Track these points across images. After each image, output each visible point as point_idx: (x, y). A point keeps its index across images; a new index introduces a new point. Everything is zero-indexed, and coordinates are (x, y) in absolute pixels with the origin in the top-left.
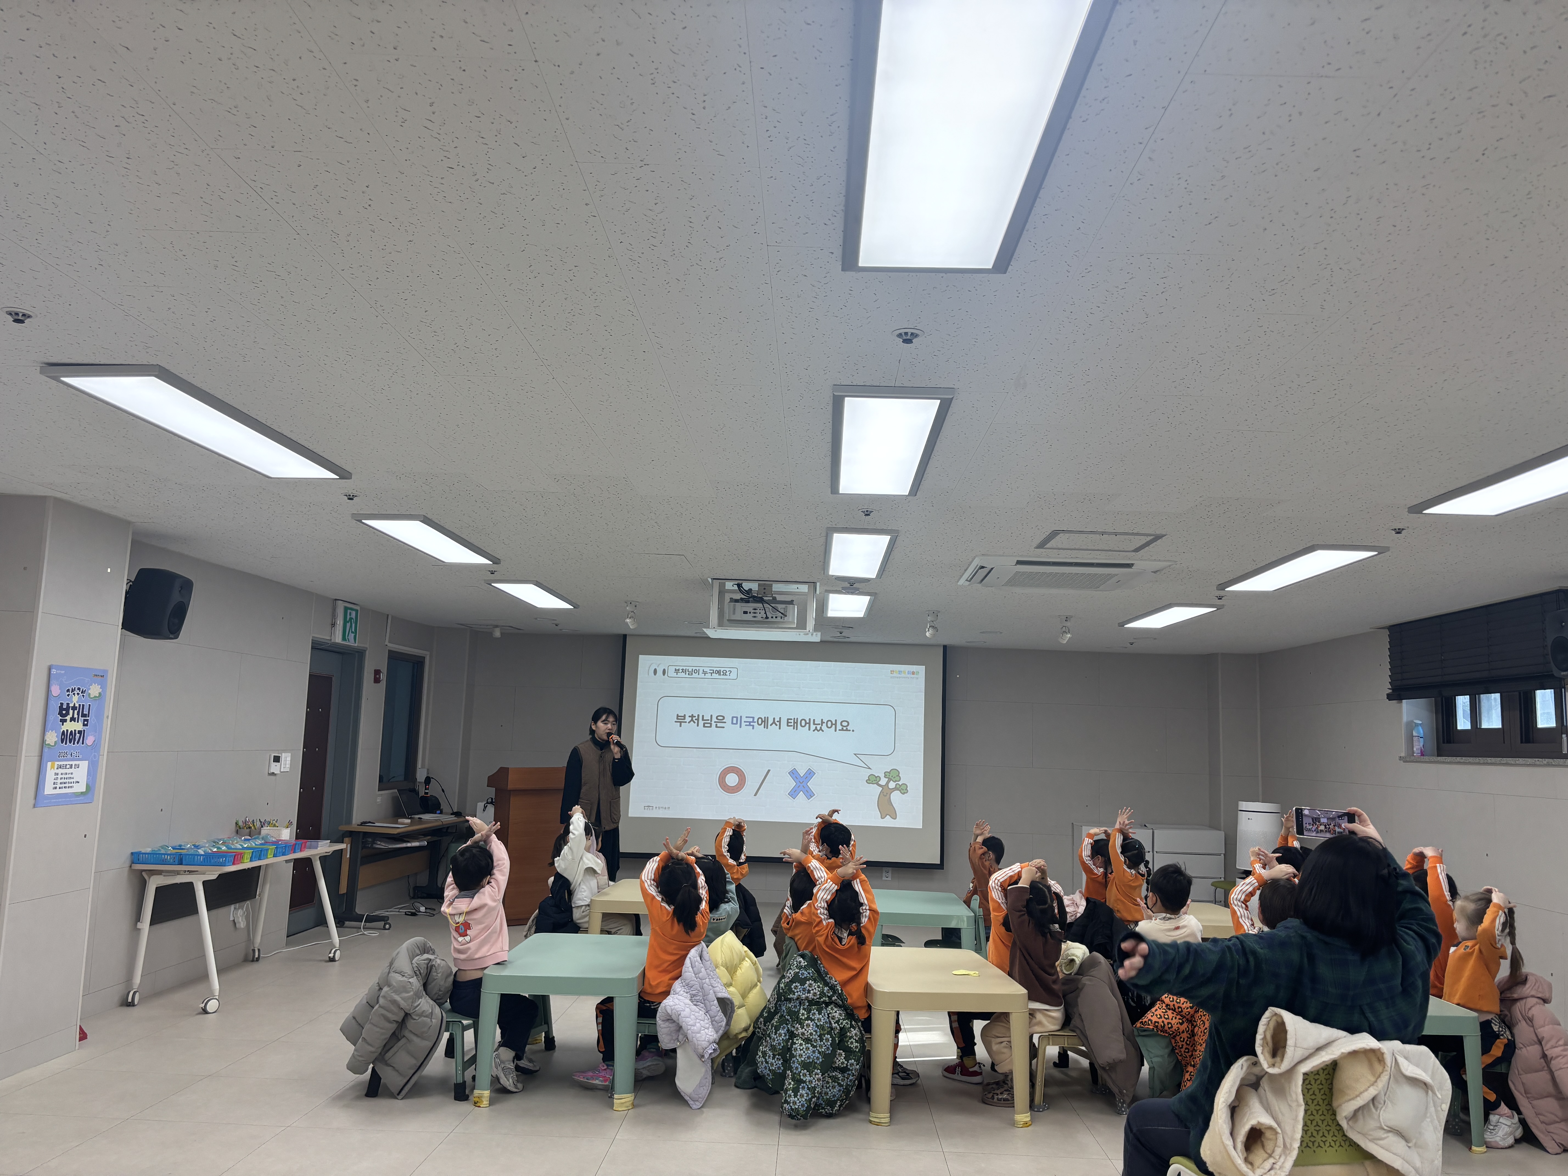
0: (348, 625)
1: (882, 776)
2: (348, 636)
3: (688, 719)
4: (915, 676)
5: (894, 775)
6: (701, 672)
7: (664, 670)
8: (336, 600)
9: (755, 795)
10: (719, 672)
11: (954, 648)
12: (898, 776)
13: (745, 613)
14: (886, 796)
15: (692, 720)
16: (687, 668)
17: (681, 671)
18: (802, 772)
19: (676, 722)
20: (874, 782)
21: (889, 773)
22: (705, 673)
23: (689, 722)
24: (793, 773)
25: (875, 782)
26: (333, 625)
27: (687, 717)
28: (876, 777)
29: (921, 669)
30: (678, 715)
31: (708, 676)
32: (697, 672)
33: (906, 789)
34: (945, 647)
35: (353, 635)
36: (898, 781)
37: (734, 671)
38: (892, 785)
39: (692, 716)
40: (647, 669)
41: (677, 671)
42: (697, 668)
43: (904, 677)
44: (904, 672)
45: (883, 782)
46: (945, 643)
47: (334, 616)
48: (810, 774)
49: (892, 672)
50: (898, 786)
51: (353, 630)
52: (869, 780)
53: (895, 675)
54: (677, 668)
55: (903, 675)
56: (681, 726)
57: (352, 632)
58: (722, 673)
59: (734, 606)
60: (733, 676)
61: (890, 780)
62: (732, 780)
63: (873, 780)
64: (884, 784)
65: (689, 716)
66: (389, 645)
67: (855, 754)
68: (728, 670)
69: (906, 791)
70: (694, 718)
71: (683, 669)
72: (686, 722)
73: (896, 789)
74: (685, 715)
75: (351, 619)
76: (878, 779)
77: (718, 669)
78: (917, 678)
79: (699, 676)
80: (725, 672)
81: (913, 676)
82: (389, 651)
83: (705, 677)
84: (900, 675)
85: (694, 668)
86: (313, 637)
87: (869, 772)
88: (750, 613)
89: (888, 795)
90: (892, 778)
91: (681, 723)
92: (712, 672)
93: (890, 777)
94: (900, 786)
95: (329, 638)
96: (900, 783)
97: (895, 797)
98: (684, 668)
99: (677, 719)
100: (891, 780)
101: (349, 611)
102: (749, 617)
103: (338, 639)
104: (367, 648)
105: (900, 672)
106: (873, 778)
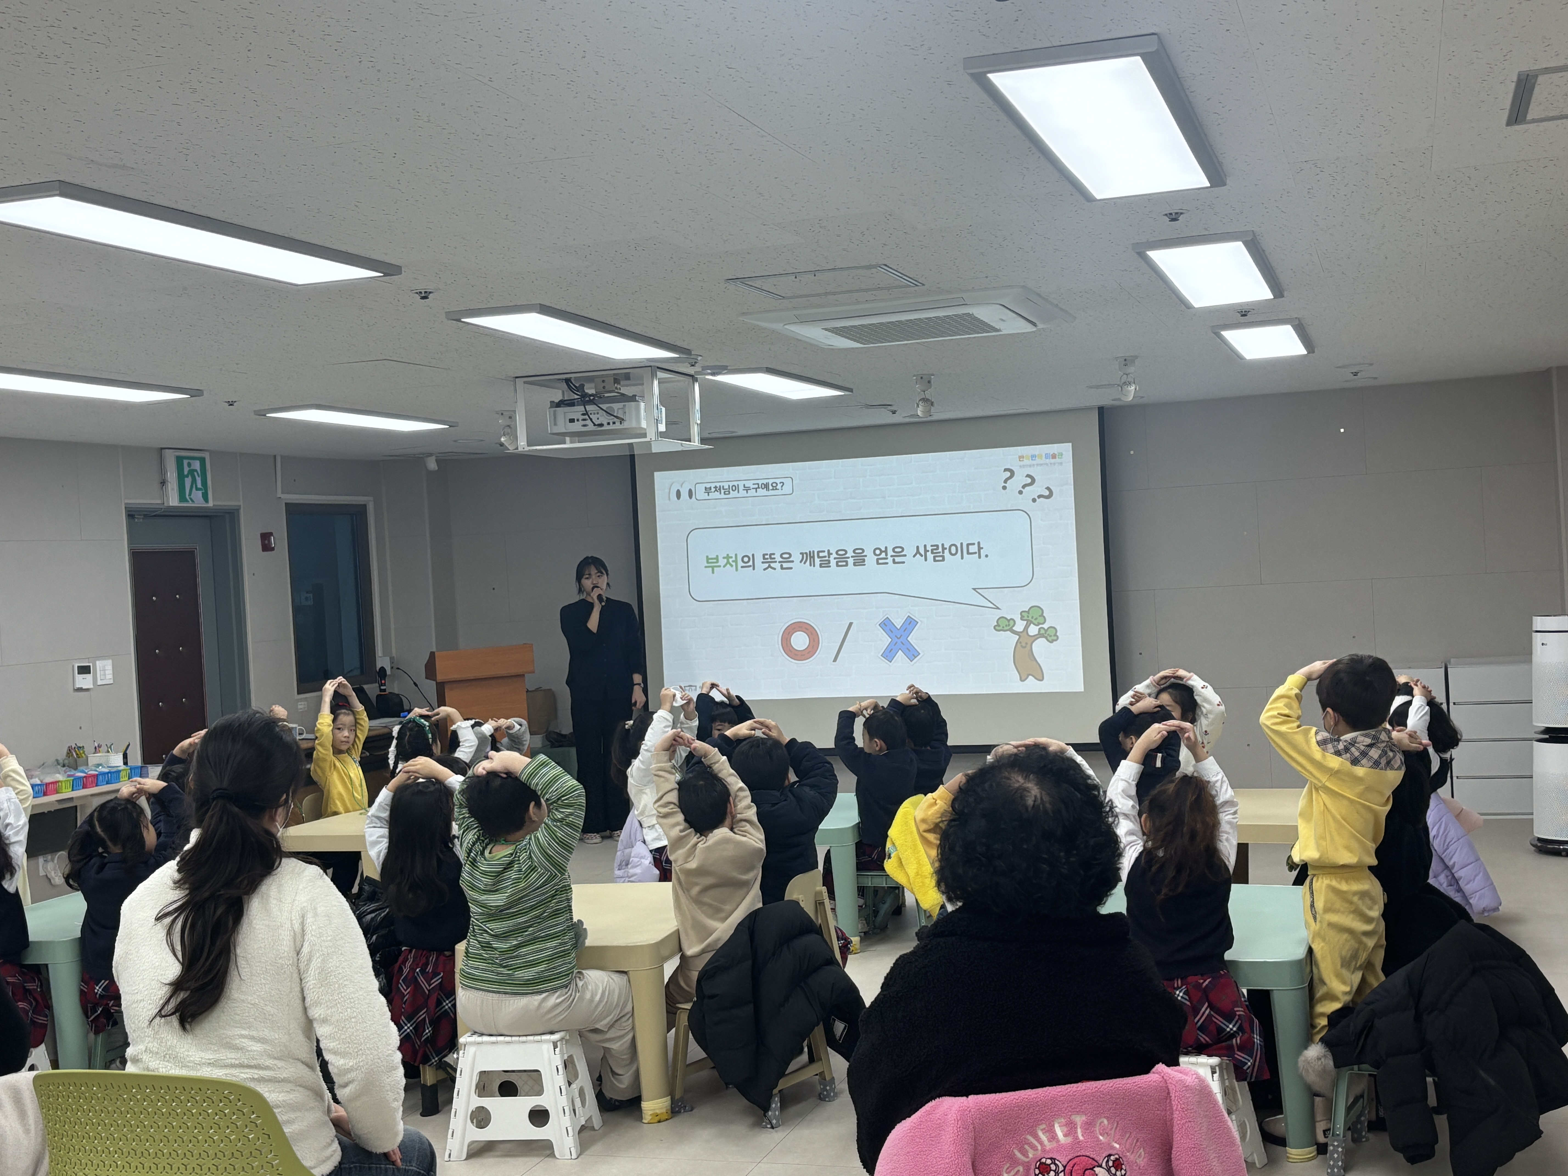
0: (188, 481)
1: (1017, 618)
2: (190, 495)
3: (722, 562)
4: (1057, 460)
5: (1034, 615)
6: (741, 488)
7: (690, 491)
8: (162, 449)
9: (835, 660)
10: (766, 486)
11: (1114, 409)
12: (1042, 615)
13: (572, 421)
14: (1025, 647)
15: (728, 562)
16: (722, 484)
17: (713, 490)
18: (898, 623)
19: (706, 567)
20: (1005, 628)
21: (1028, 612)
22: (747, 489)
23: (724, 567)
24: (886, 625)
25: (1008, 628)
26: (163, 483)
27: (720, 559)
28: (1009, 621)
29: (1066, 449)
30: (707, 557)
31: (752, 492)
32: (736, 488)
33: (1055, 635)
34: (1101, 410)
35: (200, 493)
36: (1043, 624)
37: (788, 482)
38: (1033, 630)
39: (728, 557)
40: (667, 491)
41: (708, 490)
42: (736, 483)
43: (1041, 465)
44: (1040, 456)
45: (1020, 626)
46: (1101, 403)
47: (162, 470)
48: (910, 623)
49: (1021, 458)
50: (1042, 631)
51: (199, 486)
52: (998, 625)
53: (1026, 462)
54: (708, 486)
55: (1038, 461)
56: (713, 572)
57: (197, 489)
58: (771, 487)
59: (555, 411)
60: (787, 489)
61: (1029, 623)
62: (800, 641)
63: (1004, 625)
64: (1021, 630)
65: (724, 558)
66: (284, 496)
67: (974, 589)
68: (778, 481)
69: (1055, 638)
70: (731, 560)
71: (716, 487)
72: (720, 566)
73: (1040, 635)
74: (717, 556)
75: (192, 472)
76: (1012, 623)
77: (765, 482)
78: (1061, 464)
79: (739, 495)
80: (774, 485)
81: (1053, 461)
82: (287, 505)
83: (748, 495)
84: (1034, 462)
85: (731, 484)
86: (126, 504)
87: (998, 614)
88: (578, 420)
89: (1028, 647)
90: (1033, 620)
91: (713, 567)
92: (757, 486)
93: (1030, 618)
94: (1046, 631)
95: (159, 502)
96: (1045, 626)
97: (1040, 647)
98: (718, 485)
99: (708, 562)
100: (1032, 622)
101: (185, 462)
102: (577, 427)
103: (173, 501)
104: (240, 506)
105: (1033, 457)
106: (1003, 623)
